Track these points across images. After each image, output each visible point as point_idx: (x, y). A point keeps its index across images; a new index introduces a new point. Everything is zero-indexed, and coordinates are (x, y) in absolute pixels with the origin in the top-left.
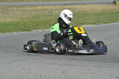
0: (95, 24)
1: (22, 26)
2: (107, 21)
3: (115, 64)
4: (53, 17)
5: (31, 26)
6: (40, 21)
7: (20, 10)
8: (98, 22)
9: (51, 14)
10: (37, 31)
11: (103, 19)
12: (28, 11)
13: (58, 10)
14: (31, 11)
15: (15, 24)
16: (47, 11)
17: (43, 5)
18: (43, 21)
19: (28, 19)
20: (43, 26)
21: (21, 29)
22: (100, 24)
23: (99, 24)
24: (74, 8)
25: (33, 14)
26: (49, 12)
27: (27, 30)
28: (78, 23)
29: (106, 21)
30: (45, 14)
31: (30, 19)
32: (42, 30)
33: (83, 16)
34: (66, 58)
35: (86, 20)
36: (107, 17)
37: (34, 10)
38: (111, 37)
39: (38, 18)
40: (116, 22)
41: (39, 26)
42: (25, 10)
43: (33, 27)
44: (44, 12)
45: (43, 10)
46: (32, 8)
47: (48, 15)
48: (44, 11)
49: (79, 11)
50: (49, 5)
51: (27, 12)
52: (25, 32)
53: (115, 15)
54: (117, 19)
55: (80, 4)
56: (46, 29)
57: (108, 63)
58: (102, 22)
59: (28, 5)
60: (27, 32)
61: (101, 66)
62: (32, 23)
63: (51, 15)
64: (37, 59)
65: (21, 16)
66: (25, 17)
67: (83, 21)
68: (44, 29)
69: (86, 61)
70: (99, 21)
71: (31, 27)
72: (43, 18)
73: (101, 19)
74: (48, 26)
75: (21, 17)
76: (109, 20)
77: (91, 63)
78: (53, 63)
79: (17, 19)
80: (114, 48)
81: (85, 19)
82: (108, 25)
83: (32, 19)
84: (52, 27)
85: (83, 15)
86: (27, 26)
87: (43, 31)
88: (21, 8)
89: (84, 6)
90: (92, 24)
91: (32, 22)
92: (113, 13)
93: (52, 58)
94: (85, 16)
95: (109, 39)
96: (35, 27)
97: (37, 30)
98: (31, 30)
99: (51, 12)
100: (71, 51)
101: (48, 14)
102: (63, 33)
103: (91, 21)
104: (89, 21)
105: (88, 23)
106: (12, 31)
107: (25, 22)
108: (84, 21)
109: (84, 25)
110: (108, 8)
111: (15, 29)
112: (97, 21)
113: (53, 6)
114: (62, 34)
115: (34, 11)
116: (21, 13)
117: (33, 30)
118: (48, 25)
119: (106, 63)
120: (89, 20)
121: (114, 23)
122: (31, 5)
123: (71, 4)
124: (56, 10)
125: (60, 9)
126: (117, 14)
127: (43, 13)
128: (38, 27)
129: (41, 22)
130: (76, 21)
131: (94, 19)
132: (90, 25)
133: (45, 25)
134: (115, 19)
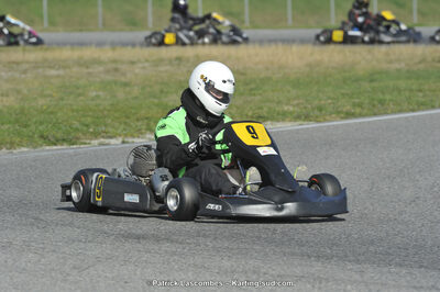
0: (307, 118)
1: (41, 123)
2: (348, 107)
5: (76, 124)
8: (317, 113)
10: (101, 144)
15: (14, 116)
20: (120, 123)
21: (42, 137)
22: (328, 118)
23: (325, 120)
27: (64, 140)
28: (247, 115)
29: (345, 110)
32: (120, 140)
41: (106, 125)
43: (85, 128)
52: (59, 147)
54: (382, 102)
56: (133, 137)
67: (261, 108)
68: (126, 135)
70: (320, 109)
71: (77, 130)
74: (139, 123)
76: (354, 105)
84: (161, 123)
87: (123, 142)
90: (298, 118)
96: (91, 130)
97: (102, 140)
98: (78, 138)
100: (217, 207)
102: (197, 143)
103: (291, 109)
104: (286, 108)
105: (283, 116)
106: (12, 145)
108: (265, 109)
109: (269, 122)
111: (19, 134)
112: (313, 109)
114: (192, 146)
118: (138, 120)
121: (375, 115)
128: (104, 128)
132: (289, 124)
133: (128, 121)
134: (376, 103)
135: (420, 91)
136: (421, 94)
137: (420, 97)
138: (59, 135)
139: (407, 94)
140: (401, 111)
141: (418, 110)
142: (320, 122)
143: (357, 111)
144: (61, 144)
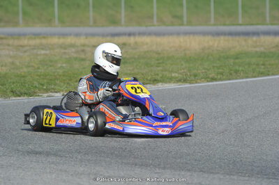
0: (185, 81)
1: (14, 83)
2: (213, 75)
3: (235, 177)
4: (87, 63)
5: (36, 84)
6: (56, 74)
7: (9, 45)
8: (193, 78)
9: (83, 56)
10: (49, 97)
11: (203, 71)
12: (28, 48)
14: (35, 49)
16: (73, 50)
17: (64, 35)
18: (64, 72)
19: (28, 66)
20: (64, 83)
21: (12, 92)
22: (199, 81)
23: (196, 82)
24: (136, 43)
25: (41, 55)
26: (77, 52)
27: (25, 93)
28: (147, 79)
29: (211, 76)
30: (67, 57)
31: (33, 66)
33: (157, 62)
34: (120, 161)
35: (165, 73)
36: (214, 67)
37: (43, 47)
38: (225, 114)
39: (51, 66)
40: (234, 77)
41: (55, 85)
42: (21, 46)
43: (41, 86)
44: (66, 51)
45: (64, 46)
46: (37, 41)
47: (76, 59)
48: (65, 49)
49: (148, 52)
50: (77, 35)
51: (25, 52)
52: (22, 98)
53: (232, 61)
54: (236, 72)
55: (150, 34)
58: (202, 78)
60: (26, 97)
63: (83, 60)
64: (53, 163)
65: (10, 60)
66: (20, 63)
67: (158, 75)
68: (66, 91)
70: (195, 76)
71: (36, 87)
72: (64, 65)
73: (199, 71)
75: (13, 63)
76: (218, 74)
77: (179, 175)
78: (89, 174)
79: (3, 68)
80: (233, 140)
81: (162, 71)
82: (216, 85)
83: (39, 68)
86: (27, 85)
88: (11, 42)
89: (159, 39)
90: (179, 81)
91: (38, 75)
92: (228, 58)
93: (89, 160)
94: (163, 63)
95: (220, 119)
96: (45, 87)
97: (51, 94)
98: (35, 93)
99: (83, 51)
101: (75, 55)
103: (177, 75)
104: (173, 75)
105: (170, 80)
107: (23, 74)
108: (160, 75)
109: (160, 84)
110: (216, 45)
112: (191, 75)
113: (86, 38)
115: (43, 49)
116: (11, 53)
117: (40, 94)
119: (216, 176)
120: (172, 72)
121: (230, 79)
122: (36, 35)
123: (130, 35)
126: (237, 58)
127: (65, 53)
128: (53, 87)
129: (60, 76)
130: (143, 74)
132: (175, 84)
133: (69, 82)
134: (232, 72)
135: (263, 65)
136: (263, 67)
137: (262, 69)
138: (22, 91)
139: (254, 66)
140: (247, 77)
141: (258, 76)
142: (193, 83)
143: (219, 77)
144: (24, 96)
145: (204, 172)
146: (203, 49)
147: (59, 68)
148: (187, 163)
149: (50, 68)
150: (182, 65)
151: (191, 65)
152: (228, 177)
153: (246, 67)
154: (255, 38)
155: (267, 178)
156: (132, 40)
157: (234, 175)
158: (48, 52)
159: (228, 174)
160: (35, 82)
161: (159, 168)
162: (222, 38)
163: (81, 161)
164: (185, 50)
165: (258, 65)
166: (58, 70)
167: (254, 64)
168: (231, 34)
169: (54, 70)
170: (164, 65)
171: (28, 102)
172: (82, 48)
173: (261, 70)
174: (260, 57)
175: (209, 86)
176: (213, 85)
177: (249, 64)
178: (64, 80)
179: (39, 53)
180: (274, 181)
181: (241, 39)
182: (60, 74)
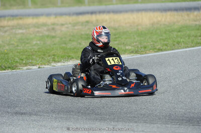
0: (137, 52)
2: (159, 46)
3: (169, 126)
4: (57, 40)
5: (17, 59)
6: (32, 50)
8: (143, 49)
9: (53, 34)
10: (29, 69)
11: (152, 43)
12: (6, 28)
13: (66, 26)
14: (14, 29)
16: (45, 28)
18: (39, 49)
19: (9, 45)
22: (148, 52)
23: (146, 53)
24: (97, 20)
25: (18, 34)
26: (48, 30)
27: (9, 67)
29: (158, 47)
30: (41, 35)
31: (13, 44)
33: (114, 37)
36: (160, 39)
37: (20, 27)
39: (27, 43)
40: (176, 47)
41: (32, 59)
43: (21, 61)
44: (39, 30)
45: (37, 26)
46: (14, 22)
47: (48, 36)
48: (38, 28)
50: (48, 15)
51: (6, 32)
52: (6, 71)
53: (175, 33)
54: (178, 43)
55: (108, 12)
56: (45, 65)
57: (158, 125)
58: (150, 49)
59: (8, 16)
60: (10, 70)
61: (145, 131)
62: (18, 54)
63: (54, 37)
66: (2, 42)
68: (41, 64)
69: (120, 121)
70: (145, 48)
71: (17, 62)
72: (38, 42)
73: (148, 44)
74: (49, 58)
76: (163, 45)
77: (128, 125)
80: (171, 98)
81: (118, 44)
82: (162, 54)
83: (18, 46)
85: (115, 35)
86: (10, 60)
87: (39, 68)
90: (132, 52)
91: (17, 52)
94: (119, 37)
95: (162, 82)
96: (24, 62)
97: (29, 67)
98: (17, 66)
99: (53, 29)
101: (47, 33)
103: (130, 47)
104: (127, 48)
105: (124, 52)
107: (6, 51)
110: (163, 20)
112: (141, 47)
115: (20, 29)
117: (21, 68)
118: (49, 56)
119: (155, 125)
120: (126, 45)
121: (173, 50)
122: (14, 16)
123: (92, 13)
124: (62, 25)
125: (70, 23)
126: (179, 31)
127: (38, 32)
128: (30, 61)
129: (36, 52)
131: (135, 44)
132: (129, 55)
133: (44, 56)
134: (175, 43)
138: (6, 65)
139: (193, 38)
140: (188, 47)
141: (196, 46)
142: (143, 54)
143: (164, 48)
144: (8, 70)
145: (147, 123)
146: (153, 24)
147: (35, 45)
148: (134, 117)
149: (27, 45)
150: (135, 38)
151: (142, 39)
152: (164, 125)
153: (187, 38)
154: (196, 13)
155: (193, 125)
156: (94, 18)
157: (168, 124)
158: (24, 31)
159: (164, 124)
160: (16, 58)
161: (114, 121)
162: (169, 13)
163: (56, 118)
164: (137, 26)
165: (196, 36)
166: (34, 47)
167: (193, 36)
168: (176, 10)
169: (30, 48)
170: (120, 39)
171: (12, 74)
172: (53, 26)
173: (198, 41)
174: (198, 29)
175: (155, 56)
176: (159, 54)
177: (189, 36)
178: (39, 55)
179: (17, 32)
180: (197, 127)
181: (185, 14)
182: (36, 50)
